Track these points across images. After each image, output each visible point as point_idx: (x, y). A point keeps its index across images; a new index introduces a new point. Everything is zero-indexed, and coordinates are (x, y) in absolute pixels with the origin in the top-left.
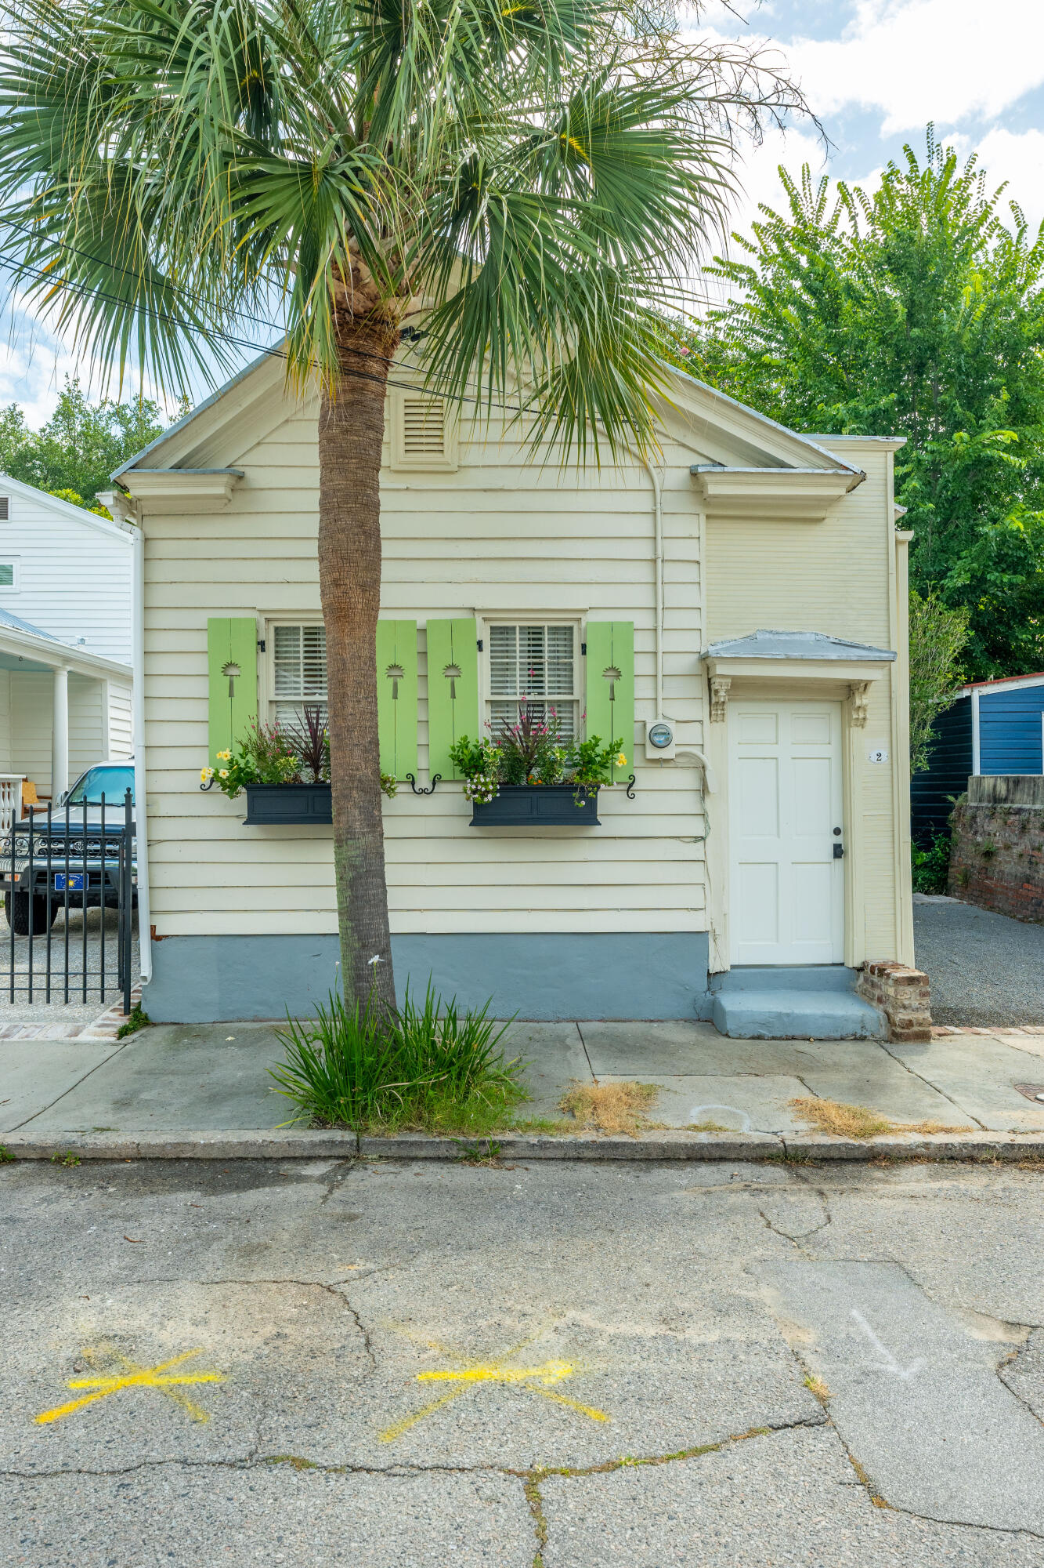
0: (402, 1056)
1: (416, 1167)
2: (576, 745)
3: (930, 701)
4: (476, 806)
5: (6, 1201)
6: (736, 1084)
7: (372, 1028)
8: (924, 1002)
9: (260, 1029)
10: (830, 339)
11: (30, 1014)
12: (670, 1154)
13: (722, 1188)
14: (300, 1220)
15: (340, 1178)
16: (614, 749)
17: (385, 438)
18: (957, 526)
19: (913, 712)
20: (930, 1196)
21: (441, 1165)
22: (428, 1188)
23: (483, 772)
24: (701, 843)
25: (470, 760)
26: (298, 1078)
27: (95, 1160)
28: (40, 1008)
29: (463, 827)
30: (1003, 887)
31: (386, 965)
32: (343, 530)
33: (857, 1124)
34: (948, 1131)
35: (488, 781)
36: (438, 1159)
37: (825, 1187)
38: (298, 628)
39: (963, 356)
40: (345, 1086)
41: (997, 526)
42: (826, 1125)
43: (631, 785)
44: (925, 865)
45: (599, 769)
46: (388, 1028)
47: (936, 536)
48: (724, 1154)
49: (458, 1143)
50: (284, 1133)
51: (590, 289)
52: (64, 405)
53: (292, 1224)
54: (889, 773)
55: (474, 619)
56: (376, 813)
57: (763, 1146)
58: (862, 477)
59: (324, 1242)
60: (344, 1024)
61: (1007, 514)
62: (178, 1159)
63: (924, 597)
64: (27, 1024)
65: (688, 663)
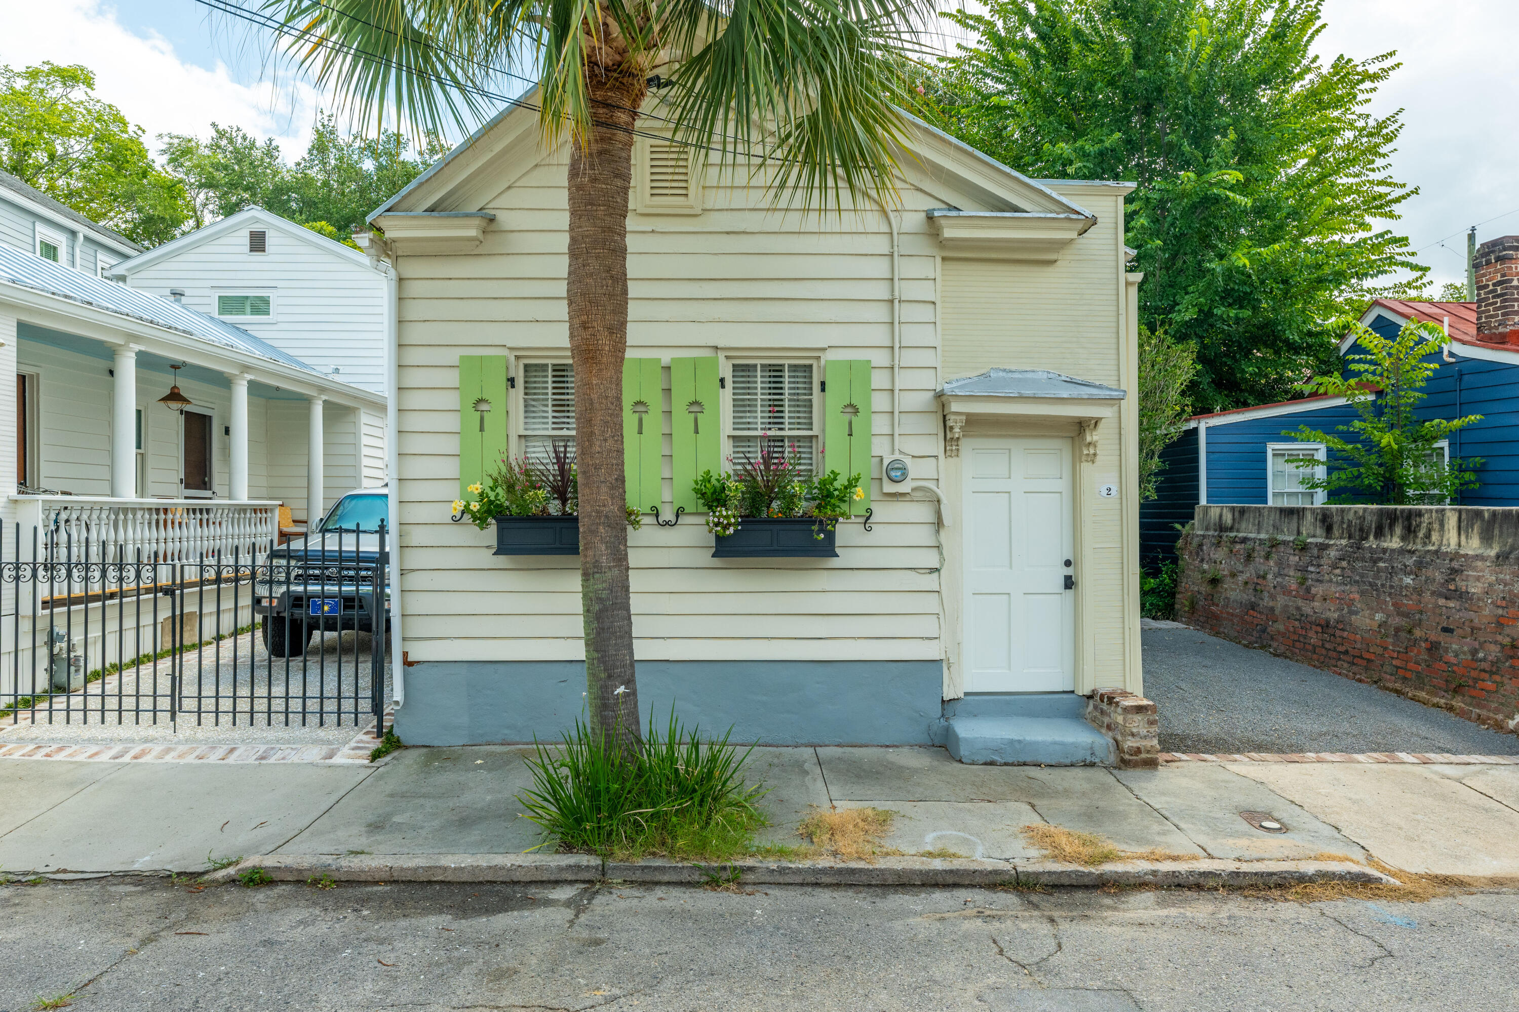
0: (646, 782)
1: (659, 892)
2: (815, 480)
3: (1158, 432)
4: (718, 537)
5: (264, 923)
6: (969, 810)
7: (617, 755)
8: (1152, 730)
9: (508, 753)
10: (1059, 81)
11: (286, 736)
12: (905, 880)
13: (956, 914)
14: (548, 945)
15: (585, 902)
16: (852, 483)
17: (632, 184)
18: (1184, 262)
19: (1142, 443)
20: (1158, 924)
21: (684, 889)
22: (671, 913)
23: (724, 505)
24: (936, 574)
25: (712, 494)
26: (545, 804)
27: (349, 882)
28: (296, 731)
29: (705, 558)
30: (1228, 613)
31: (632, 695)
32: (591, 275)
33: (1087, 851)
34: (1175, 858)
35: (729, 514)
36: (680, 884)
37: (1056, 914)
38: (547, 365)
39: (1190, 97)
40: (591, 811)
41: (1224, 262)
42: (1057, 852)
43: (868, 518)
44: (1152, 591)
45: (837, 503)
46: (632, 756)
47: (1164, 272)
48: (957, 880)
49: (699, 868)
50: (531, 858)
51: (831, 44)
52: (318, 140)
53: (540, 949)
54: (1118, 507)
55: (717, 358)
56: (622, 547)
57: (996, 872)
58: (1094, 221)
59: (571, 966)
60: (590, 751)
61: (1233, 251)
62: (430, 882)
63: (1153, 330)
64: (283, 747)
65: (923, 400)
